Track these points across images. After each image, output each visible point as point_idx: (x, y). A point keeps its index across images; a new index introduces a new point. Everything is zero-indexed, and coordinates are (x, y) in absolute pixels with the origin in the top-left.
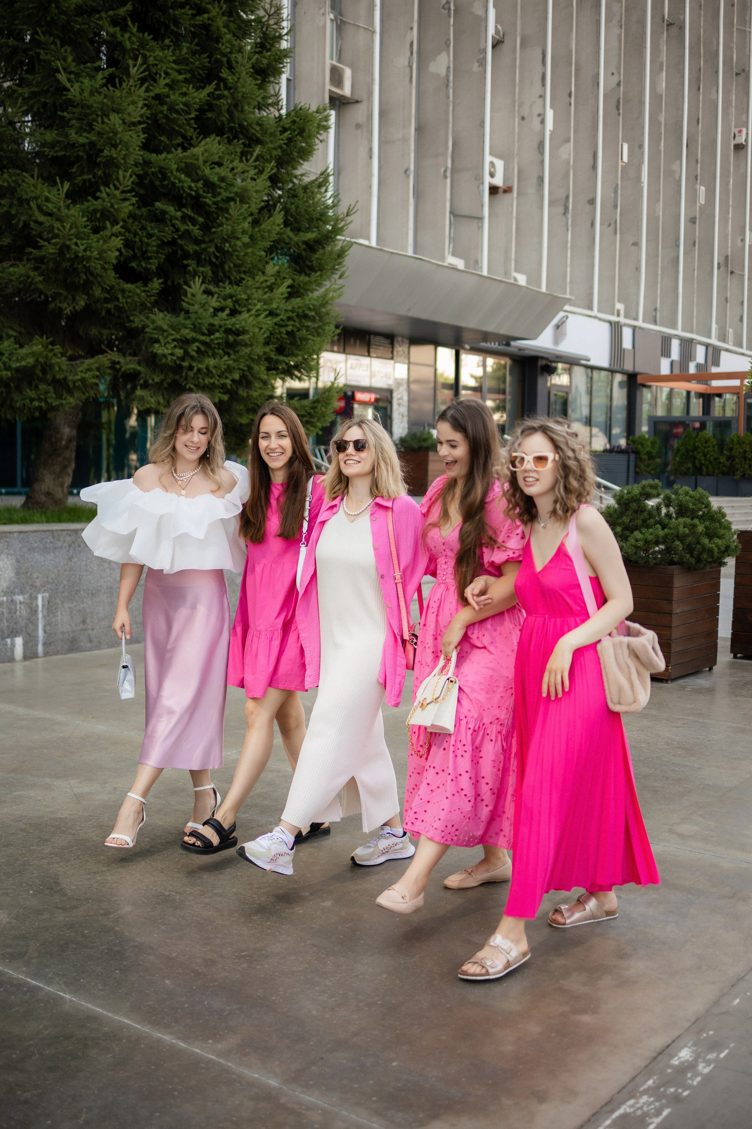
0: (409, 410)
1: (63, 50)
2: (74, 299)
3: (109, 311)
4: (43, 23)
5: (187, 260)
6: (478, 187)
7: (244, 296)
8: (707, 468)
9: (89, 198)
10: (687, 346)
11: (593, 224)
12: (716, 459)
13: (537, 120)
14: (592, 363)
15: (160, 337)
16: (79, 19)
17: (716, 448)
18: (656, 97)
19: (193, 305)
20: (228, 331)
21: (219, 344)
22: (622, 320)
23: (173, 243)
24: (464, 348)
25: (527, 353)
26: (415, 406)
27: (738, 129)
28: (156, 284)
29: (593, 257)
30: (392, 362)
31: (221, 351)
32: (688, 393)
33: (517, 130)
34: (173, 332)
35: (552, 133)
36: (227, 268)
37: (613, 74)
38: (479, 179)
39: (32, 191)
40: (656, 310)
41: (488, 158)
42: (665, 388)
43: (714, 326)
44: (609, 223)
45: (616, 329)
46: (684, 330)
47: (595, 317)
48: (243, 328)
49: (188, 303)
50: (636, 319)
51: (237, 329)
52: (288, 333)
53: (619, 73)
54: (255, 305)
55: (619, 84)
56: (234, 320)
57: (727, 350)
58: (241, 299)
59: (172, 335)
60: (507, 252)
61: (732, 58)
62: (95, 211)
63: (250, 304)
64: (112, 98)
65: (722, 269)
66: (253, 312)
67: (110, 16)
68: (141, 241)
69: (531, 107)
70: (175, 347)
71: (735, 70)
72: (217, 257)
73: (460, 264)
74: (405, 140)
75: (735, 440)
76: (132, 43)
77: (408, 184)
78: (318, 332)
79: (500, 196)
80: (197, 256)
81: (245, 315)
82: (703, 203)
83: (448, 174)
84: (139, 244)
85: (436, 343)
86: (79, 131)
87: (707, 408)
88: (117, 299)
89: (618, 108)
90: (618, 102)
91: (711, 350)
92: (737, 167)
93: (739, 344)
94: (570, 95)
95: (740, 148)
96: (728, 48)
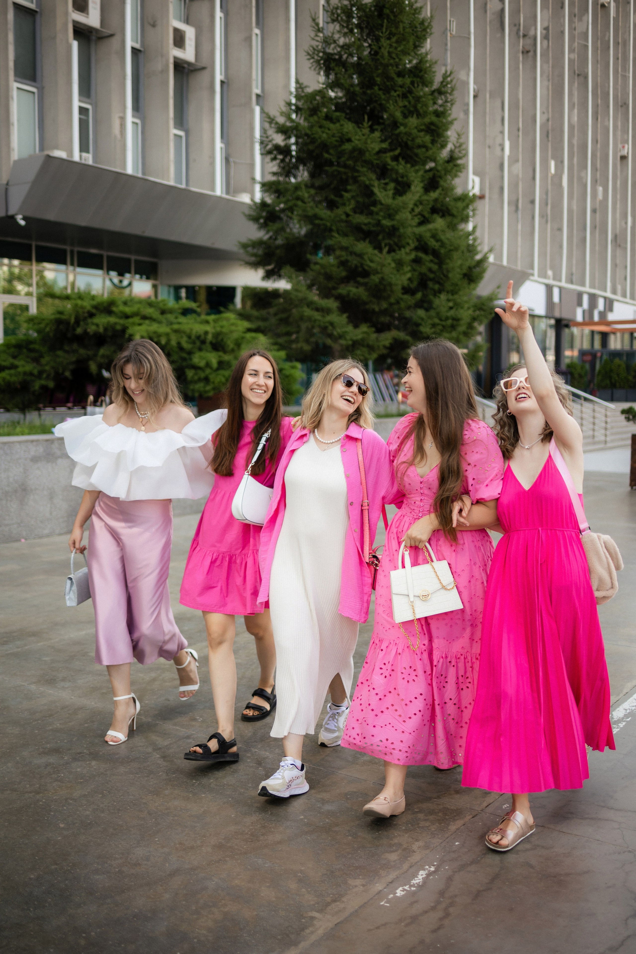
10: (593, 298)
11: (533, 217)
12: (625, 378)
13: (498, 149)
14: (534, 313)
17: (625, 370)
18: (571, 127)
22: (551, 282)
27: (621, 146)
29: (533, 240)
32: (592, 333)
33: (486, 155)
35: (509, 157)
37: (544, 113)
40: (572, 274)
41: (470, 177)
43: (608, 284)
44: (543, 216)
45: (549, 289)
46: (590, 287)
47: (536, 281)
50: (560, 280)
53: (548, 112)
55: (548, 120)
57: (617, 301)
61: (618, 96)
65: (613, 243)
69: (495, 139)
71: (620, 104)
82: (601, 198)
87: (603, 343)
89: (548, 136)
90: (548, 133)
91: (607, 301)
92: (622, 171)
93: (624, 296)
94: (519, 130)
95: (624, 158)
96: (615, 89)
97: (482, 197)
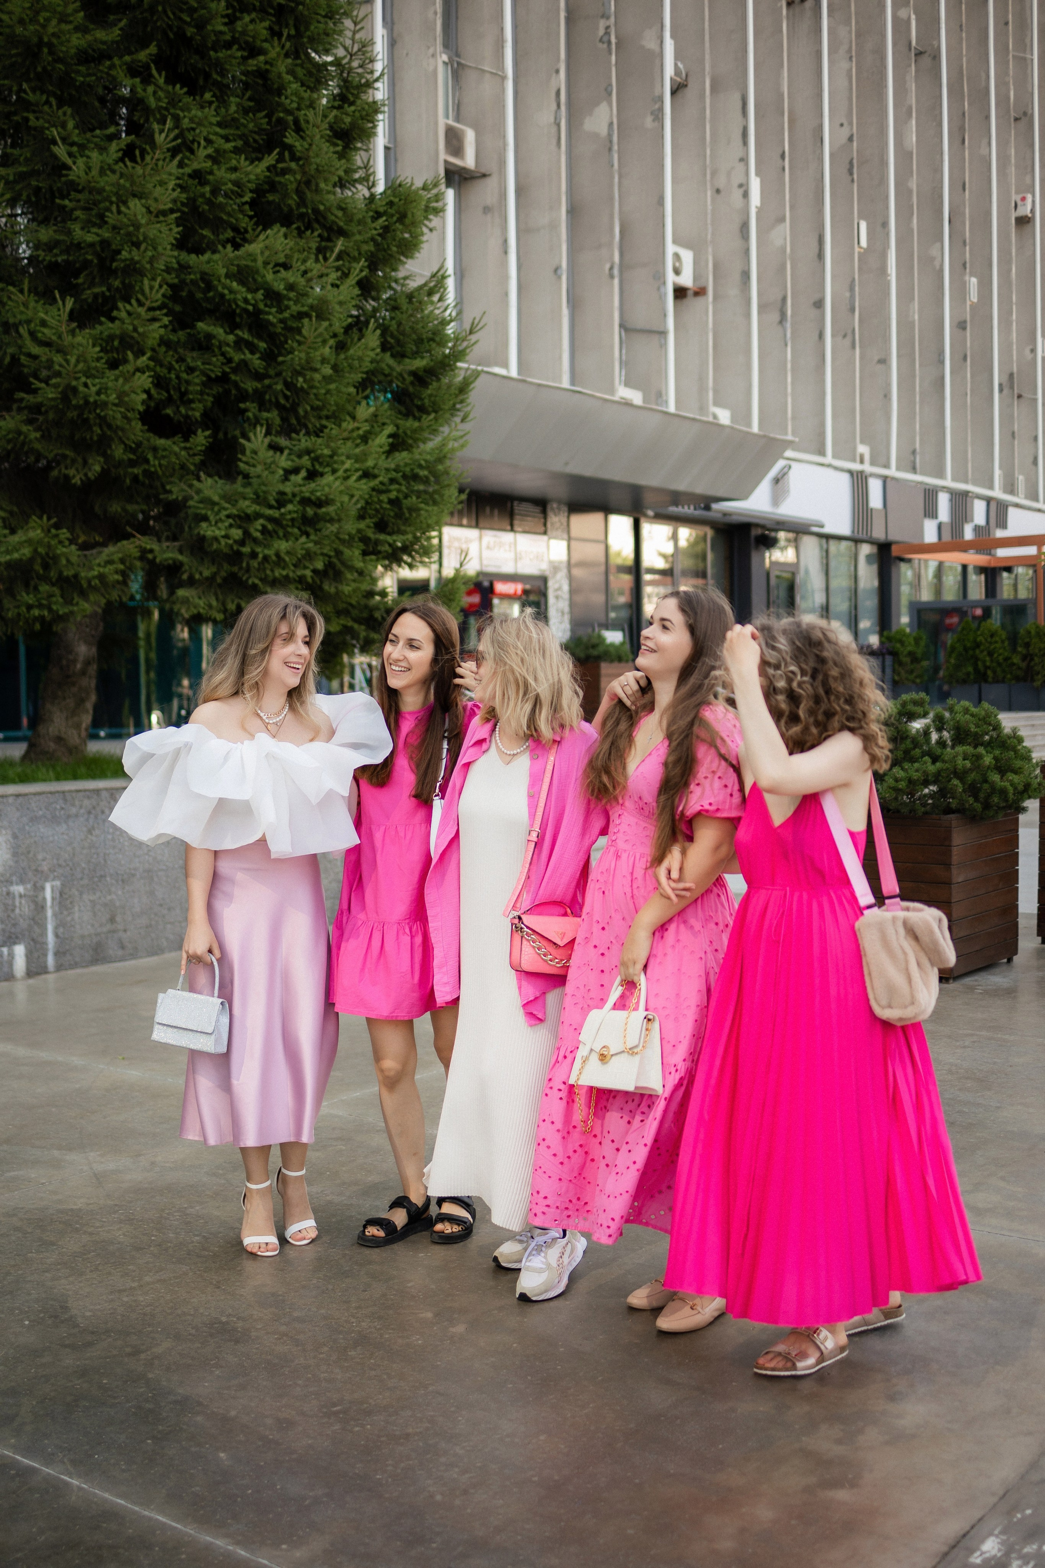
0: (572, 605)
1: (60, 112)
2: (85, 463)
3: (135, 479)
4: (32, 76)
5: (244, 401)
6: (658, 289)
7: (327, 452)
8: (995, 673)
9: (103, 319)
10: (961, 501)
11: (821, 336)
12: (1006, 659)
13: (738, 194)
14: (828, 529)
15: (209, 513)
16: (82, 69)
17: (1006, 643)
18: (903, 155)
19: (254, 466)
20: (306, 502)
21: (293, 520)
22: (867, 468)
23: (223, 379)
24: (646, 516)
25: (735, 519)
26: (579, 599)
27: (1021, 196)
28: (201, 438)
29: (823, 382)
30: (545, 538)
31: (296, 531)
32: (965, 567)
33: (710, 207)
34: (227, 505)
35: (760, 210)
36: (301, 412)
37: (842, 125)
38: (660, 277)
39: (22, 313)
40: (914, 452)
41: (671, 248)
42: (932, 562)
43: (997, 473)
44: (843, 333)
45: (859, 481)
46: (954, 479)
47: (829, 466)
48: (326, 496)
49: (247, 463)
50: (887, 466)
51: (318, 499)
52: (391, 502)
53: (851, 124)
54: (343, 463)
55: (851, 139)
56: (313, 485)
57: (1017, 505)
58: (322, 455)
59: (225, 509)
60: (702, 379)
61: (1008, 97)
62: (111, 338)
63: (335, 462)
64: (131, 178)
65: (1006, 391)
66: (340, 473)
67: (126, 64)
68: (178, 377)
69: (729, 174)
70: (231, 526)
71: (1013, 115)
72: (286, 398)
73: (636, 397)
74: (553, 226)
75: (1033, 632)
76: (159, 99)
77: (560, 288)
78: (433, 500)
79: (690, 301)
80: (259, 397)
81: (329, 478)
82: (975, 300)
83: (616, 272)
84: (175, 382)
85: (607, 509)
86: (87, 225)
87: (991, 588)
88: (147, 461)
89: (850, 173)
90: (851, 163)
91: (994, 506)
92: (1020, 248)
93: (1033, 496)
94: (782, 156)
95: (1023, 222)
96: (1001, 84)
97: (700, 292)
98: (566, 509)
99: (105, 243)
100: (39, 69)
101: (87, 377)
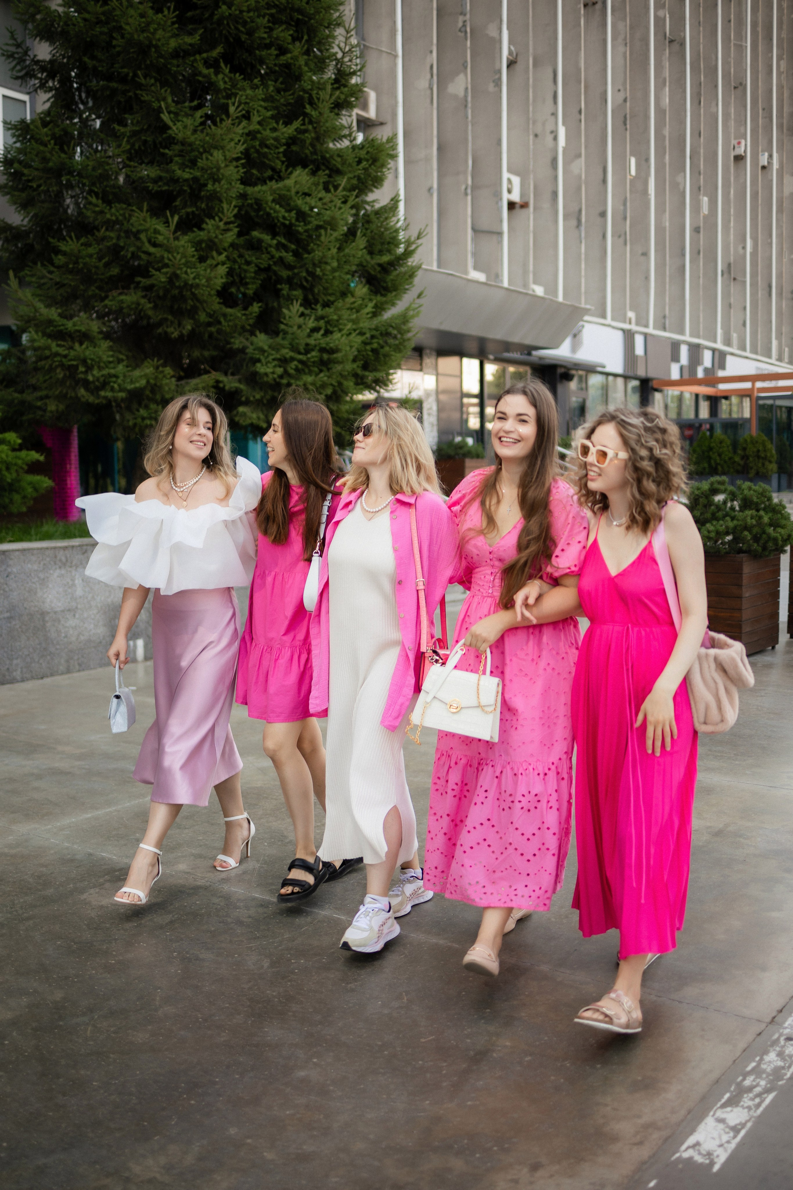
0: (439, 419)
1: (163, 91)
2: (179, 325)
3: (211, 335)
4: (143, 66)
5: (281, 284)
6: (497, 203)
7: (335, 317)
8: (722, 467)
9: (195, 229)
10: (695, 350)
11: (604, 236)
12: (730, 459)
13: (550, 138)
14: (608, 370)
15: (262, 357)
16: (175, 62)
17: (730, 448)
18: (660, 112)
19: (291, 327)
20: (322, 350)
21: (314, 362)
22: (634, 327)
23: (268, 269)
24: (488, 359)
25: (547, 362)
26: (444, 415)
27: (736, 141)
28: (256, 308)
29: (604, 268)
30: (421, 373)
31: (316, 369)
32: (697, 396)
33: (531, 147)
34: (273, 352)
35: (565, 149)
36: (316, 291)
37: (619, 90)
38: (498, 195)
39: (141, 224)
40: (664, 317)
41: (506, 175)
42: (673, 392)
43: (719, 332)
44: (619, 235)
45: (629, 337)
46: (691, 335)
47: (609, 326)
48: (337, 346)
49: (286, 325)
50: (647, 326)
51: (331, 348)
52: (373, 350)
53: (625, 90)
54: (345, 325)
55: (625, 100)
56: (328, 339)
57: (732, 354)
58: (332, 320)
59: (272, 355)
60: (525, 265)
61: (730, 73)
62: (200, 242)
63: (341, 324)
64: (213, 136)
65: (725, 276)
66: (344, 332)
67: (203, 59)
68: (240, 267)
69: (544, 124)
70: (275, 366)
71: (733, 84)
72: (307, 281)
73: (480, 277)
74: (428, 159)
75: (749, 440)
76: (225, 83)
77: (432, 203)
78: (398, 349)
79: (517, 211)
80: (289, 281)
81: (337, 335)
82: (706, 212)
83: (469, 191)
84: (238, 271)
85: (461, 354)
86: (183, 166)
87: (714, 410)
88: (219, 323)
89: (625, 124)
90: (625, 117)
91: (717, 354)
92: (737, 177)
93: (743, 348)
94: (580, 112)
95: (739, 159)
96: (726, 63)
97: (524, 205)
98: (434, 353)
99: (195, 179)
100: (148, 62)
101: (188, 267)
